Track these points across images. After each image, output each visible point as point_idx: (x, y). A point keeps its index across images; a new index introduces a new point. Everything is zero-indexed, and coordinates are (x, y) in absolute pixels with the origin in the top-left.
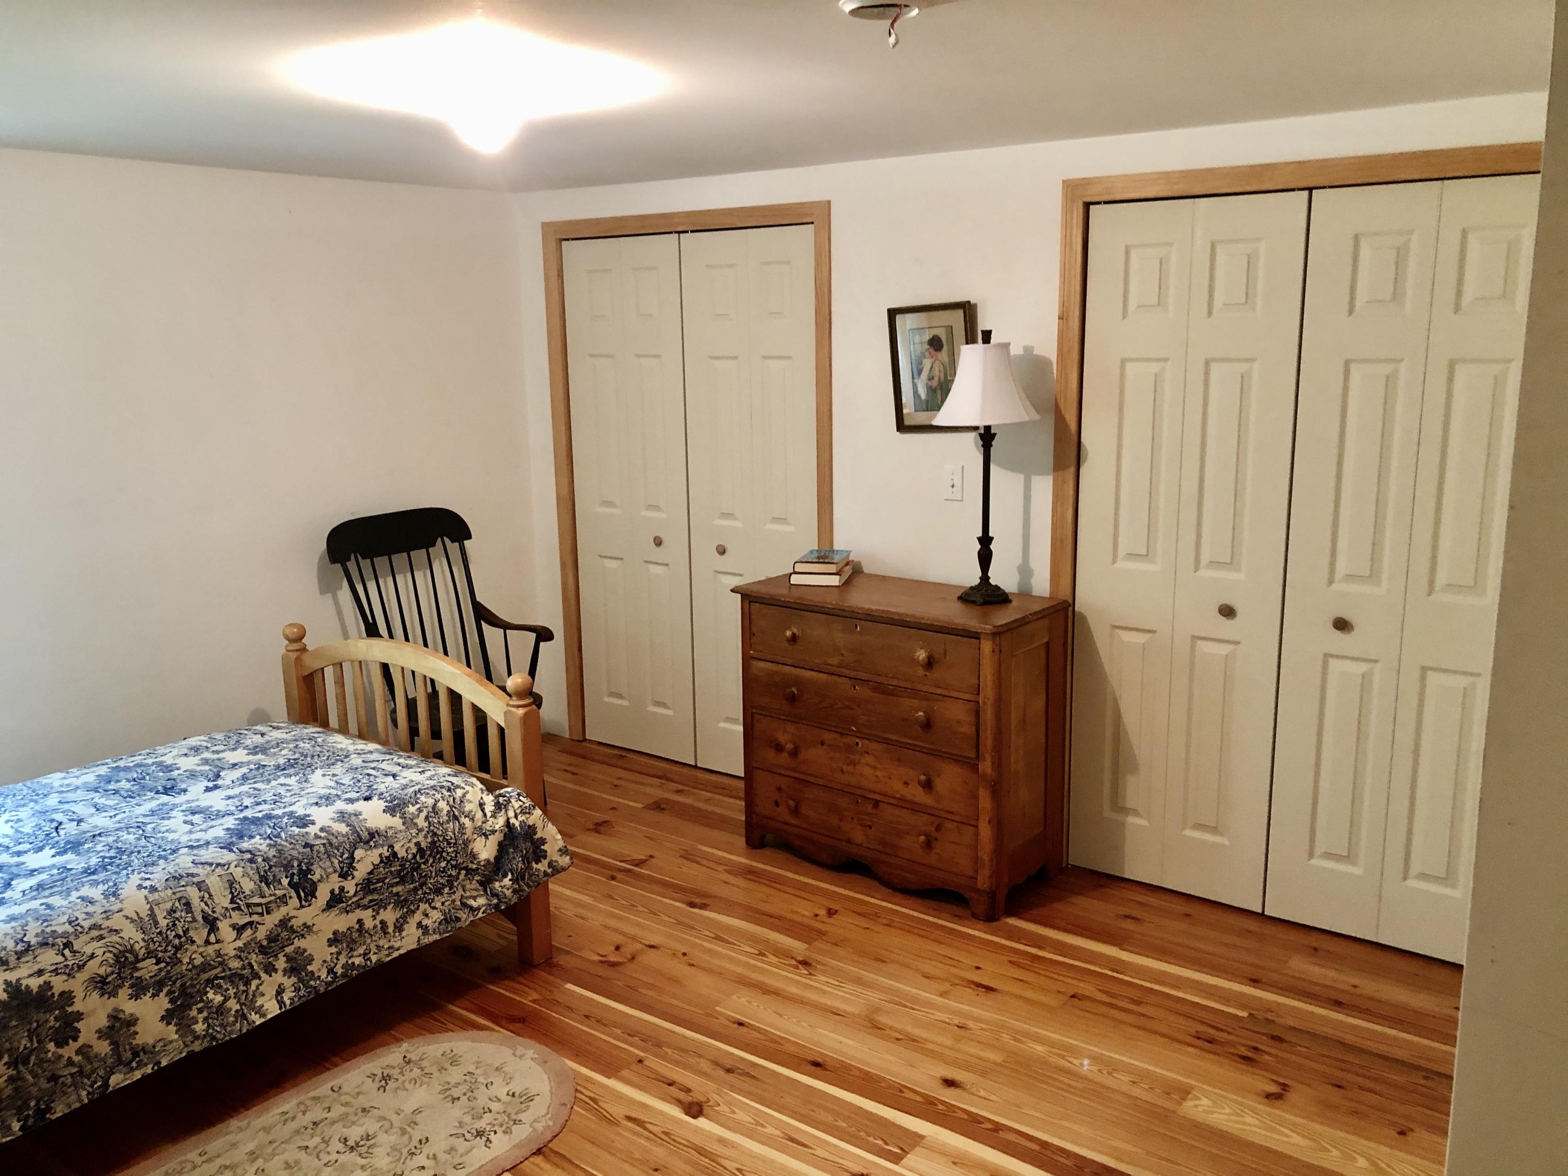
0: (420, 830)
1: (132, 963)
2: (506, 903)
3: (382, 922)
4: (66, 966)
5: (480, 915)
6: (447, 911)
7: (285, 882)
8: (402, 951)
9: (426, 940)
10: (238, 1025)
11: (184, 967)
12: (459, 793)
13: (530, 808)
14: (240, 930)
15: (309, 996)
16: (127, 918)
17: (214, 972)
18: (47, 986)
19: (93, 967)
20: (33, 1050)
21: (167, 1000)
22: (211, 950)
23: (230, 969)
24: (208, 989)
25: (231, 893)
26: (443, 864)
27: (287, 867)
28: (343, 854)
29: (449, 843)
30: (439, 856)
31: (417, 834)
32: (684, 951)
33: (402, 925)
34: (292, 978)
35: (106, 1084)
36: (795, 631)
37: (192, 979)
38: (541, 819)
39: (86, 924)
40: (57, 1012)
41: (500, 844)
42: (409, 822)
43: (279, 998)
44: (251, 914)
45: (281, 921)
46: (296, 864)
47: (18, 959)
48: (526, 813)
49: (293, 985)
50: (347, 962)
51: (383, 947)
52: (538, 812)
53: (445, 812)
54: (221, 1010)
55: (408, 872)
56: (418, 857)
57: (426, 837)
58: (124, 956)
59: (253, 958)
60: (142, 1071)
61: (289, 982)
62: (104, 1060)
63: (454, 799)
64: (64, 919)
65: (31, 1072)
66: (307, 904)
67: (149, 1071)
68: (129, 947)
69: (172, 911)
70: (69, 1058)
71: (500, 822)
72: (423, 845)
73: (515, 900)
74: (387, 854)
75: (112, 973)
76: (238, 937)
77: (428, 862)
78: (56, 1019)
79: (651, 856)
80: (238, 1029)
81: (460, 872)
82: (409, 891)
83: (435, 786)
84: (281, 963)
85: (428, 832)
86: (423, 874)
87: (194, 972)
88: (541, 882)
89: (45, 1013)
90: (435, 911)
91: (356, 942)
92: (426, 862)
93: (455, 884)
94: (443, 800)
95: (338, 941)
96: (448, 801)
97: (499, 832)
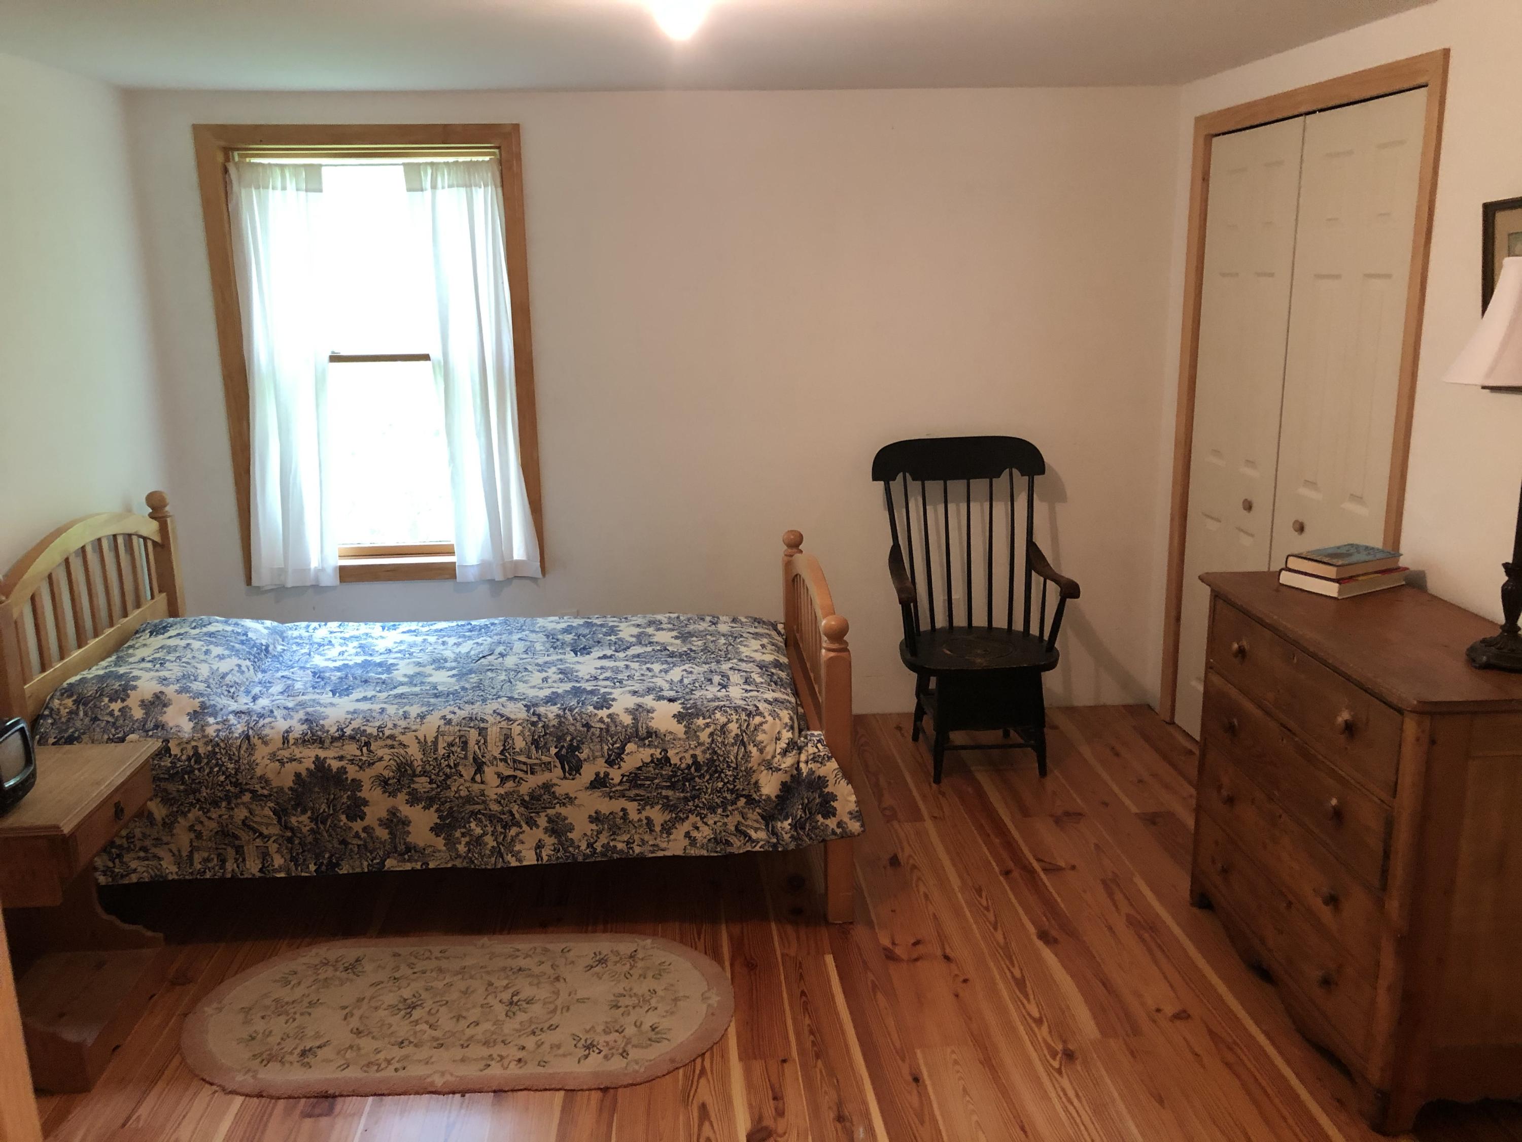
0: (700, 744)
1: (409, 775)
2: (784, 845)
3: (648, 818)
4: (360, 760)
5: (757, 848)
6: (718, 831)
7: (553, 751)
8: (668, 853)
9: (692, 852)
10: (493, 859)
11: (453, 794)
12: (758, 720)
13: (824, 758)
14: (504, 779)
15: (567, 860)
16: (417, 738)
17: (478, 807)
18: (343, 770)
19: (379, 768)
20: (329, 815)
21: (436, 815)
22: (476, 787)
23: (491, 810)
24: (472, 820)
25: (504, 745)
26: (720, 785)
27: (560, 739)
28: (615, 743)
29: (729, 766)
30: (717, 775)
31: (696, 747)
32: (970, 977)
33: (670, 828)
34: (553, 837)
35: (383, 864)
36: (1245, 643)
37: (458, 806)
38: (834, 773)
39: (387, 732)
40: (349, 793)
41: (784, 784)
42: (691, 733)
43: (538, 851)
44: (515, 769)
45: (544, 784)
46: (568, 738)
47: (331, 743)
48: (818, 762)
49: (554, 844)
50: (608, 843)
51: (647, 842)
52: (833, 765)
53: (733, 734)
54: (478, 841)
55: (678, 780)
56: (693, 769)
57: (704, 752)
58: (404, 767)
59: (515, 808)
60: (414, 865)
61: (550, 841)
62: (383, 843)
63: (748, 725)
64: (377, 724)
65: (328, 831)
67: (419, 867)
68: (409, 762)
69: (451, 745)
70: (357, 832)
71: (789, 761)
72: (700, 759)
73: (792, 846)
74: (659, 757)
75: (394, 778)
76: (501, 785)
77: (704, 778)
78: (348, 798)
80: (491, 863)
81: (737, 798)
82: (679, 799)
83: (739, 707)
84: (542, 821)
85: (708, 749)
86: (697, 788)
87: (460, 801)
88: (828, 839)
89: (340, 790)
90: (707, 828)
91: (620, 828)
92: (701, 776)
93: (730, 808)
94: (737, 722)
95: (599, 821)
96: (740, 725)
97: (786, 772)
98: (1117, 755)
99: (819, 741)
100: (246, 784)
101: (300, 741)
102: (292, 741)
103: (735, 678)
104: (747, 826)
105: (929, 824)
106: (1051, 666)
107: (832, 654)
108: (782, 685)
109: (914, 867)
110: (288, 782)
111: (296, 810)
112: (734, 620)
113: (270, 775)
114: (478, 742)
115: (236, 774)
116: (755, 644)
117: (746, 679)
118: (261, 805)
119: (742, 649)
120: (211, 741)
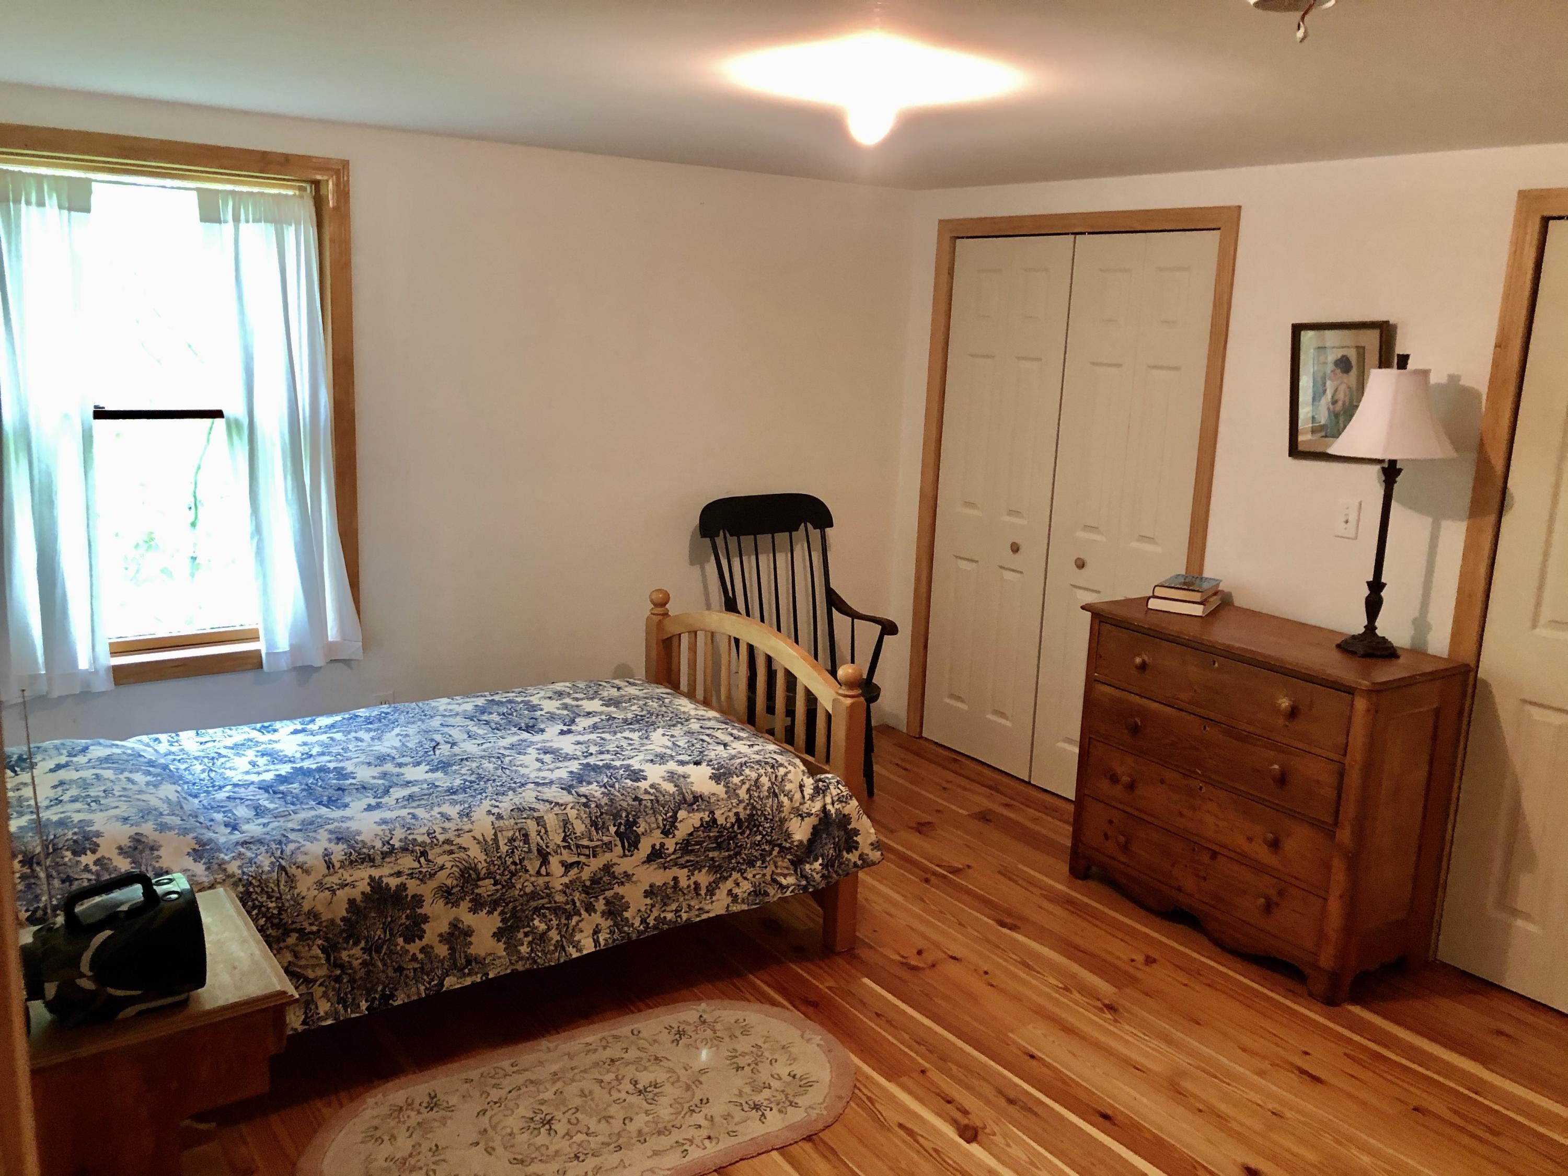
0: (741, 802)
1: (474, 880)
2: (814, 886)
3: (696, 883)
4: (420, 872)
5: (788, 894)
6: (757, 884)
7: (613, 829)
8: (712, 915)
9: (734, 909)
10: (557, 954)
11: (517, 892)
12: (782, 771)
13: (847, 797)
14: (568, 867)
15: (622, 940)
16: (475, 838)
17: (541, 901)
18: (403, 887)
19: (442, 878)
20: (384, 942)
21: (499, 919)
22: (541, 881)
23: (555, 902)
24: (535, 916)
25: (564, 831)
26: (759, 838)
27: (616, 816)
28: (667, 812)
29: (766, 819)
30: (755, 829)
31: (738, 805)
32: (986, 969)
33: (714, 889)
34: (609, 920)
35: (441, 984)
36: (1146, 659)
37: (522, 905)
38: (857, 810)
39: (441, 838)
40: (408, 911)
41: (814, 827)
42: (731, 792)
43: (595, 937)
44: (579, 854)
45: (604, 865)
46: (624, 815)
47: (383, 858)
48: (843, 802)
49: (609, 927)
50: (660, 915)
51: (694, 907)
52: (854, 803)
53: (766, 788)
54: (543, 938)
55: (725, 839)
56: (736, 827)
57: (745, 809)
58: (468, 872)
59: (577, 896)
60: (473, 978)
61: (606, 924)
62: (442, 961)
63: (776, 777)
64: (424, 830)
65: (382, 960)
66: (629, 854)
67: (479, 980)
68: (473, 865)
69: (512, 840)
70: (414, 954)
71: (816, 807)
72: (742, 816)
73: (823, 885)
74: (708, 819)
75: (457, 886)
76: (565, 874)
77: (744, 834)
78: (407, 917)
79: (969, 867)
80: (556, 958)
81: (773, 849)
82: (723, 858)
83: (760, 761)
84: (600, 905)
85: (748, 804)
86: (739, 844)
87: (525, 898)
88: (851, 871)
89: (399, 910)
90: (746, 882)
91: (670, 898)
92: (742, 833)
93: (766, 859)
94: (765, 776)
95: (654, 894)
96: (769, 778)
97: (815, 816)
99: (837, 783)
100: (293, 923)
101: (347, 863)
102: (337, 865)
104: (779, 874)
106: (877, 698)
107: (852, 700)
110: (341, 911)
111: (348, 943)
113: (320, 908)
114: (539, 833)
115: (280, 914)
118: (308, 945)
119: (681, 709)
120: (240, 880)
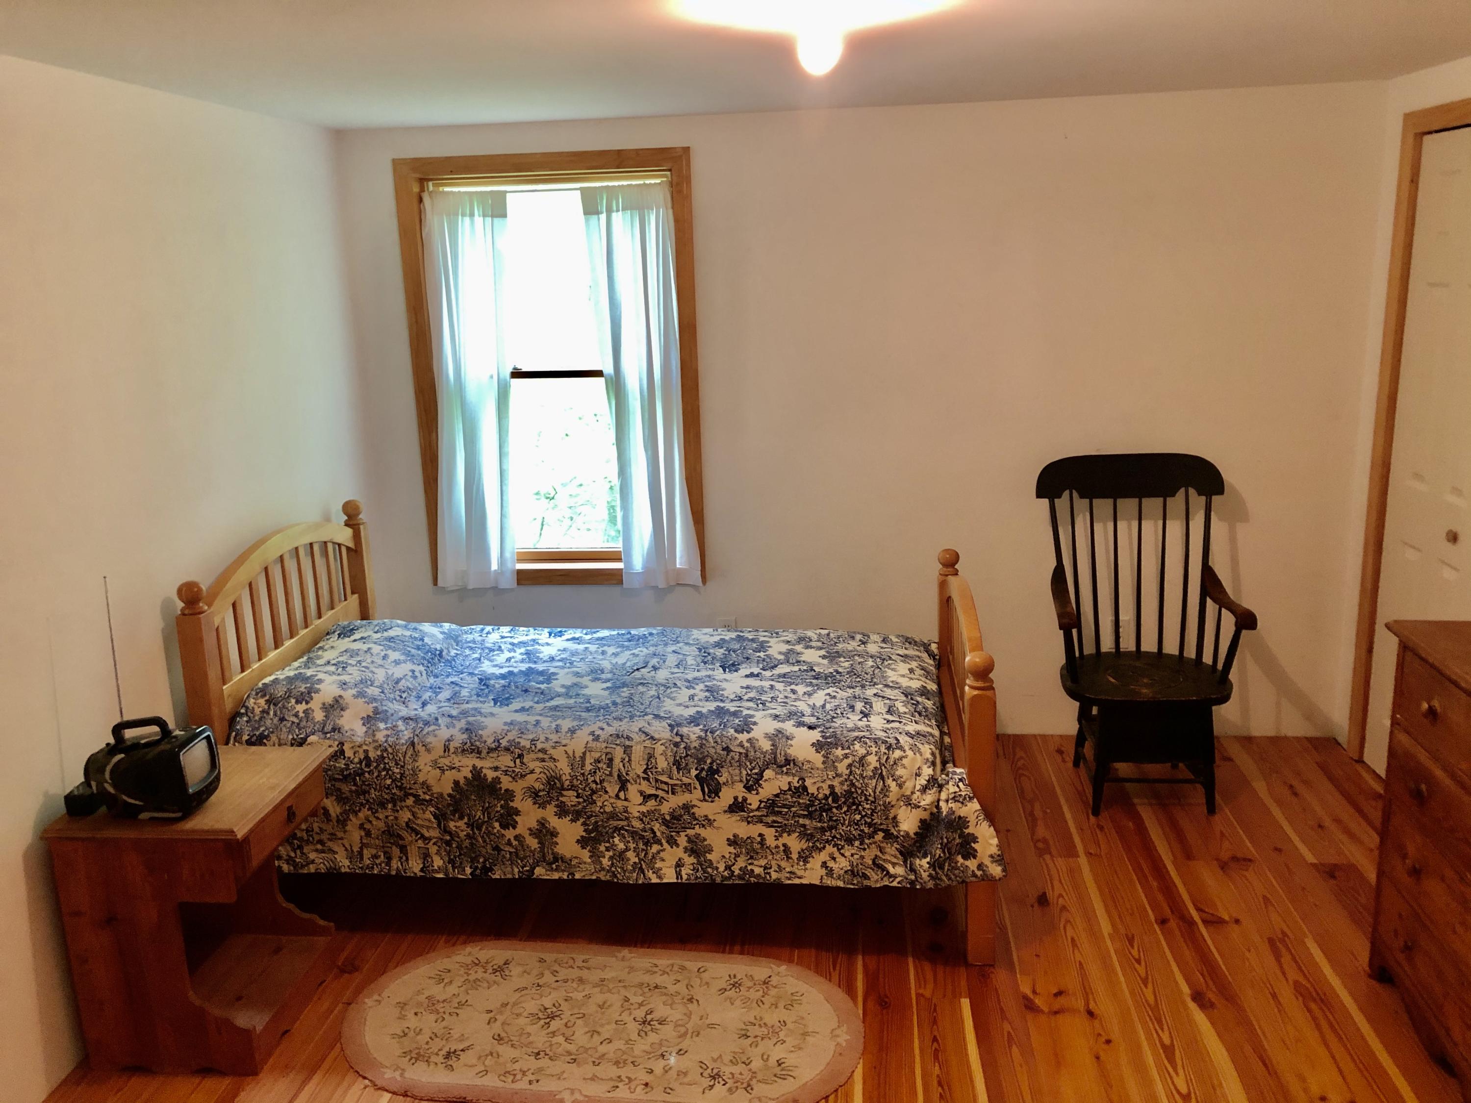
0: (837, 775)
1: (558, 788)
2: (921, 884)
3: (784, 845)
4: (514, 771)
5: (895, 884)
6: (855, 864)
7: (694, 772)
8: (804, 881)
9: (829, 882)
11: (598, 809)
12: (898, 753)
13: (965, 799)
15: (705, 880)
16: (566, 752)
17: (621, 823)
18: (497, 780)
19: (530, 780)
20: (484, 822)
21: (582, 828)
22: (620, 804)
23: (633, 827)
24: (615, 835)
25: (647, 764)
26: (858, 817)
27: (701, 761)
28: (754, 768)
29: (867, 800)
30: (854, 807)
31: (834, 778)
33: (807, 857)
34: (692, 857)
35: (532, 871)
37: (602, 821)
38: (976, 814)
39: (540, 746)
40: (502, 802)
41: (921, 821)
42: (829, 763)
43: (678, 869)
44: (657, 788)
45: (684, 804)
46: (709, 761)
47: (488, 753)
48: (959, 801)
49: (693, 864)
50: (746, 866)
51: (784, 869)
52: (975, 805)
53: (871, 767)
54: (621, 856)
55: (816, 810)
56: (830, 799)
57: (842, 783)
58: (553, 781)
59: (657, 827)
60: (560, 874)
61: (689, 860)
62: (533, 852)
63: (888, 758)
64: (531, 737)
65: (483, 837)
66: (710, 800)
67: (565, 877)
68: (558, 775)
69: (598, 761)
70: (509, 840)
71: (927, 799)
72: (838, 790)
73: (930, 885)
74: (797, 785)
75: (544, 790)
76: (644, 803)
77: (841, 809)
78: (501, 806)
79: (1237, 921)
80: (633, 878)
81: (875, 832)
82: (815, 828)
83: (879, 739)
84: (682, 840)
85: (846, 780)
86: (834, 818)
87: (605, 816)
88: (968, 880)
89: (494, 799)
90: (843, 859)
91: (757, 853)
92: (839, 808)
93: (867, 841)
94: (876, 755)
95: (737, 844)
96: (880, 758)
97: (925, 810)
98: (1296, 794)
99: (961, 780)
100: (410, 788)
101: (460, 750)
102: (452, 750)
103: (879, 706)
104: (884, 860)
105: (1083, 860)
106: (1224, 698)
107: (976, 692)
108: (927, 716)
109: (1064, 908)
110: (447, 788)
111: (454, 816)
112: (884, 641)
113: (431, 782)
114: (623, 760)
115: (401, 779)
116: (903, 668)
117: (890, 707)
118: (423, 809)
119: (890, 673)
120: (380, 746)
